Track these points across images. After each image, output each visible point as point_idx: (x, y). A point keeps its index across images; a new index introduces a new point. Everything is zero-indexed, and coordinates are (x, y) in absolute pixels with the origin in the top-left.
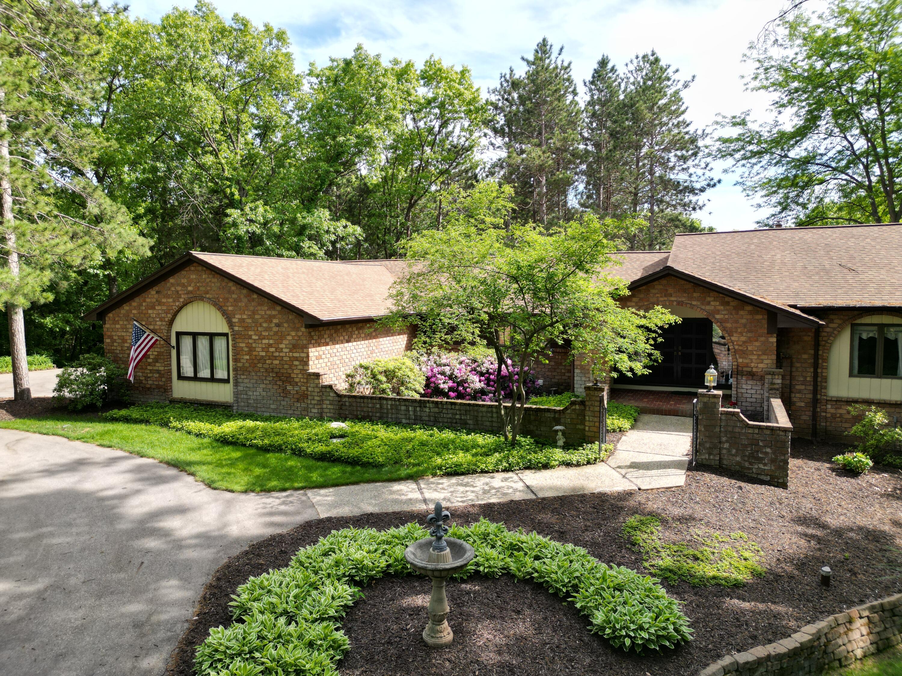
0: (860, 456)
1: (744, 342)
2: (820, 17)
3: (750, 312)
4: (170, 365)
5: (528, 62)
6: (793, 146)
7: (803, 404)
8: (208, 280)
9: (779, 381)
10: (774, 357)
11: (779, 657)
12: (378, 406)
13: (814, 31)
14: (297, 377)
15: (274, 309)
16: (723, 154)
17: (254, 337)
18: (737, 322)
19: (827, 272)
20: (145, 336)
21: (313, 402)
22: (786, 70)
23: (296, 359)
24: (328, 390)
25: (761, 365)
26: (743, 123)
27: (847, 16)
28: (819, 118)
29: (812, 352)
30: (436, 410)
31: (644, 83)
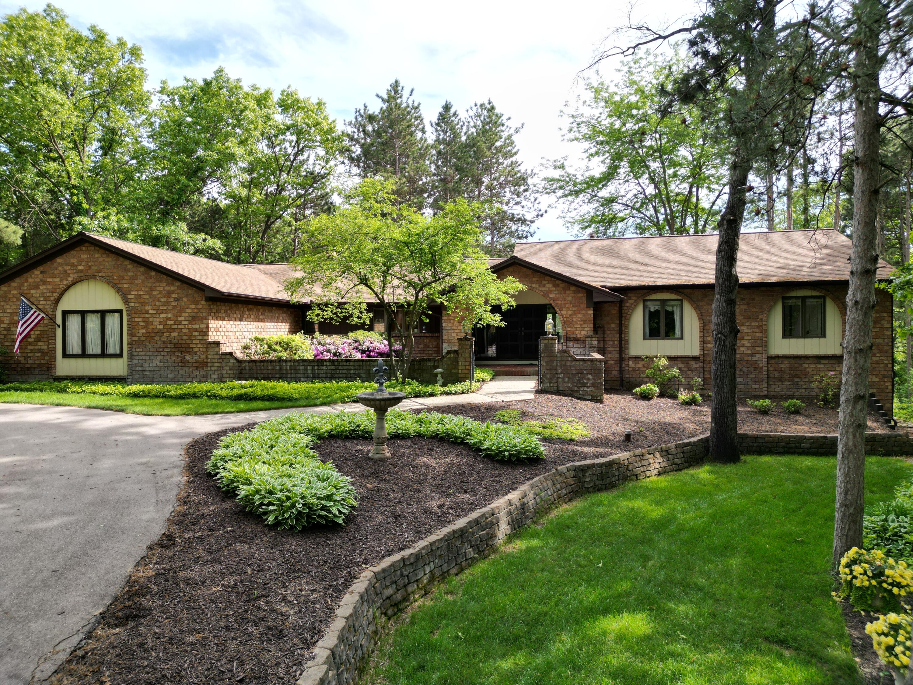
0: (650, 386)
1: (571, 315)
2: (616, 85)
3: (574, 292)
4: (54, 343)
5: (383, 100)
6: (601, 189)
7: (613, 362)
8: (101, 259)
9: (596, 342)
10: (592, 325)
11: (601, 465)
12: (278, 368)
13: (612, 96)
14: (197, 346)
15: (173, 285)
16: (548, 191)
17: (151, 312)
18: (565, 300)
19: (626, 266)
20: (32, 312)
21: (213, 368)
22: (593, 126)
23: (196, 330)
24: (228, 357)
25: (583, 332)
26: (562, 167)
27: (636, 87)
28: (618, 167)
29: (618, 322)
30: (333, 367)
31: (483, 126)
